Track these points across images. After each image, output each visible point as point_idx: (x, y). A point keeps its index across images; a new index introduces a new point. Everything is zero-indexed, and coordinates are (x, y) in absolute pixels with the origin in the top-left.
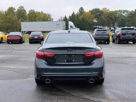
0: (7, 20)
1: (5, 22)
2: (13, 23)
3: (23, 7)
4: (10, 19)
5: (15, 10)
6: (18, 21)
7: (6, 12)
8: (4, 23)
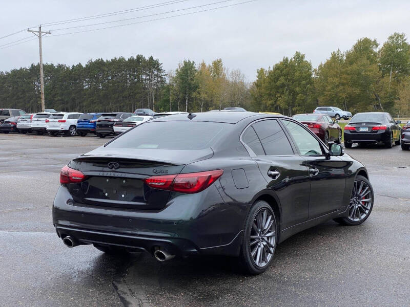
0: (349, 77)
1: (343, 84)
2: (365, 87)
3: (402, 36)
4: (359, 74)
5: (377, 46)
6: (382, 80)
7: (349, 55)
8: (341, 88)
